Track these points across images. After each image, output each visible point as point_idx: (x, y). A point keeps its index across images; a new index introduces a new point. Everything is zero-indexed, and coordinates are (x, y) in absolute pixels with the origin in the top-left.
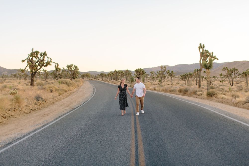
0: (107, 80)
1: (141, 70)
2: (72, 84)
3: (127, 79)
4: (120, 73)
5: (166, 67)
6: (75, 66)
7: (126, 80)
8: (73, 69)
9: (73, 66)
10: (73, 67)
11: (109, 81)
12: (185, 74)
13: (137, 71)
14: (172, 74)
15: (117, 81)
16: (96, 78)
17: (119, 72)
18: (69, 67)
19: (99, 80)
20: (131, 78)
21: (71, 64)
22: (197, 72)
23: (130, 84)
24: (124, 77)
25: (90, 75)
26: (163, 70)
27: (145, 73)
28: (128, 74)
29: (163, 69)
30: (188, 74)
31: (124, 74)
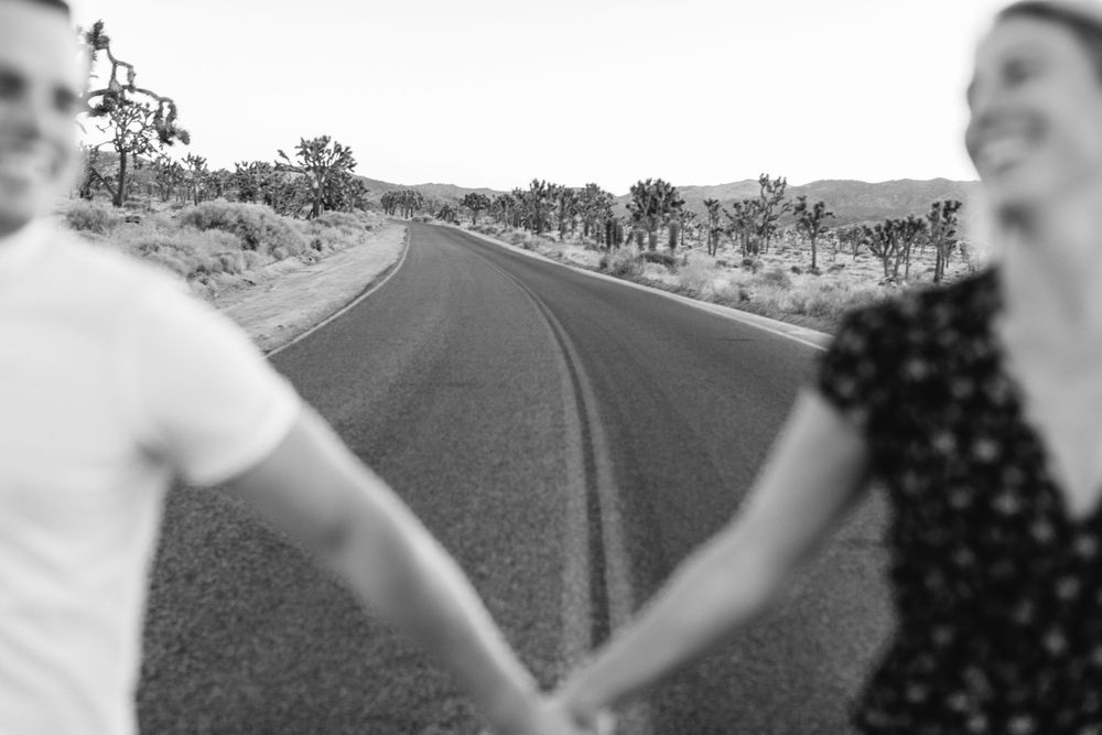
0: (495, 226)
1: (662, 190)
2: (274, 233)
3: (590, 228)
4: (555, 195)
5: (785, 183)
6: (338, 149)
7: (586, 235)
8: (329, 159)
9: (331, 146)
10: (329, 151)
11: (504, 231)
12: (889, 224)
13: (640, 191)
14: (817, 217)
15: (537, 233)
16: (445, 213)
17: (555, 191)
18: (308, 150)
19: (458, 223)
20: (609, 226)
21: (319, 136)
22: (945, 215)
23: (602, 255)
24: (578, 218)
25: (421, 199)
26: (770, 197)
27: (682, 202)
28: (597, 204)
29: (770, 191)
30: (904, 222)
31: (575, 201)
